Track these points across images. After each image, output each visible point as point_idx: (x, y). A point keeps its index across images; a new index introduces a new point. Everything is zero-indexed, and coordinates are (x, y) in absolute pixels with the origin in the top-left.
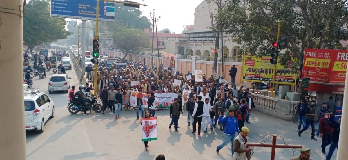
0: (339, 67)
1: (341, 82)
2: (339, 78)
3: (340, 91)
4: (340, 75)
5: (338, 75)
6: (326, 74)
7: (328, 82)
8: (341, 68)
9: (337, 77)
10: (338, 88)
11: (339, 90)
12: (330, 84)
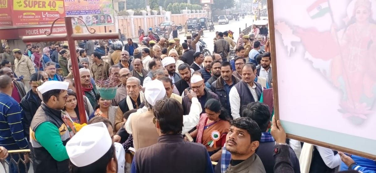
0: (21, 5)
1: (29, 23)
2: (25, 18)
3: (30, 34)
4: (26, 15)
5: (23, 15)
6: (7, 15)
7: (12, 25)
8: (25, 7)
9: (22, 17)
10: (27, 31)
11: (28, 33)
12: (15, 27)
